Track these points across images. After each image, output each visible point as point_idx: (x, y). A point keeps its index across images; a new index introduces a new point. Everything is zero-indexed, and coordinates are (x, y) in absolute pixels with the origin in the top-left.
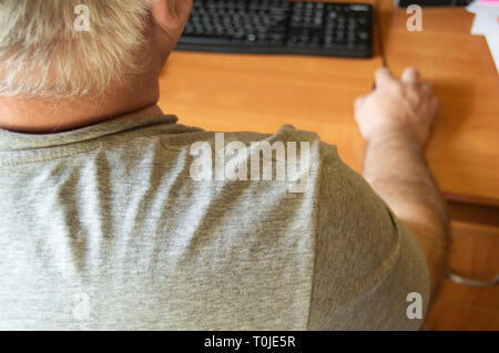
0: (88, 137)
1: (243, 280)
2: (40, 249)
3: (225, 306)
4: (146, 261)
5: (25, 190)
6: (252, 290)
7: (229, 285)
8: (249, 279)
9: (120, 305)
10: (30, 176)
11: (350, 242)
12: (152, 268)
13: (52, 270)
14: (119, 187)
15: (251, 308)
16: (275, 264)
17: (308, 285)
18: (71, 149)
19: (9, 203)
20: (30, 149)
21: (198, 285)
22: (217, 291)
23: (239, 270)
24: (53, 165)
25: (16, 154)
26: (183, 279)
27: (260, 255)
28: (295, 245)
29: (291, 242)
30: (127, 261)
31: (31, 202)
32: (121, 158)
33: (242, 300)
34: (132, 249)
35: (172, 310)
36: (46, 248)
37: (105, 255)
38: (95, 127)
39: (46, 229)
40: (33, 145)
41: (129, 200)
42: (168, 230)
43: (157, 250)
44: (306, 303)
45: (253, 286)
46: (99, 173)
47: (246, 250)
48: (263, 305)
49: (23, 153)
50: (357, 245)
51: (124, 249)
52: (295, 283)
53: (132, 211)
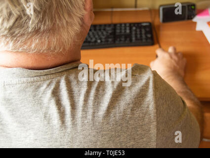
0: (60, 71)
1: (130, 122)
2: (46, 116)
3: (124, 134)
4: (90, 117)
5: (37, 93)
6: (133, 126)
7: (124, 125)
8: (131, 122)
9: (81, 136)
10: (39, 87)
11: (169, 106)
12: (93, 120)
13: (51, 124)
14: (75, 89)
15: (133, 134)
16: (141, 115)
17: (155, 123)
18: (54, 76)
19: (32, 98)
20: (38, 76)
21: (112, 125)
22: (120, 127)
23: (127, 118)
24: (48, 82)
25: (32, 79)
26: (106, 123)
27: (135, 112)
28: (148, 107)
29: (146, 106)
30: (82, 117)
31: (41, 97)
32: (74, 78)
33: (130, 131)
34: (84, 113)
35: (102, 137)
36: (48, 116)
37: (73, 116)
38: (62, 66)
39: (48, 108)
40: (39, 74)
41: (80, 94)
42: (97, 105)
43: (94, 113)
44: (155, 131)
45: (133, 125)
46: (67, 84)
47: (129, 110)
48: (138, 133)
49: (35, 78)
50: (172, 107)
51: (81, 113)
52: (150, 123)
53: (82, 98)
